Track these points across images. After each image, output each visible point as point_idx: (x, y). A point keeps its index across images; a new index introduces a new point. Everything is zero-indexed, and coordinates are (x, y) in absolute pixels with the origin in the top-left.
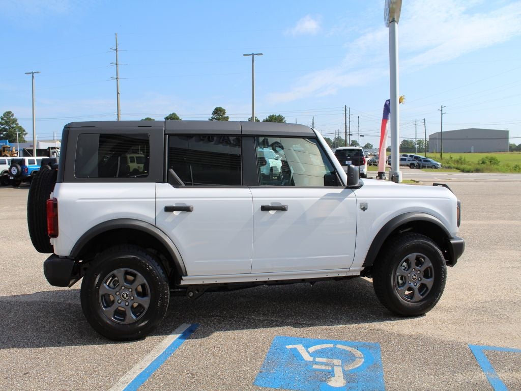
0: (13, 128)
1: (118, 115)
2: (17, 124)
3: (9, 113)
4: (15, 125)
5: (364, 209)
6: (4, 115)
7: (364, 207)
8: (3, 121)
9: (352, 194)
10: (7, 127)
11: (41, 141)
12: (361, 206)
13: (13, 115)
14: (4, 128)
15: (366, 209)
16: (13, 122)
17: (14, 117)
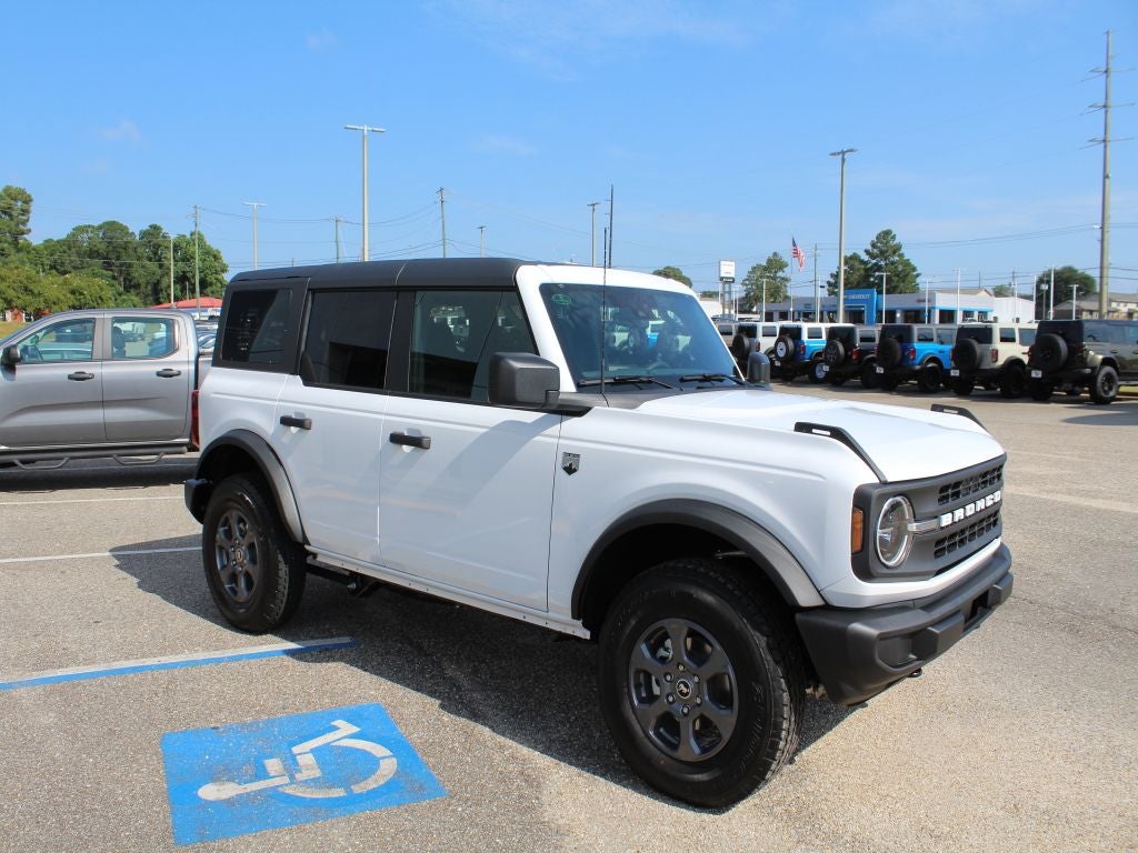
0: (893, 263)
1: (1102, 228)
2: (901, 256)
3: (887, 233)
4: (896, 258)
5: (570, 470)
6: (877, 238)
7: (571, 465)
8: (875, 251)
9: (555, 430)
10: (883, 263)
11: (943, 291)
12: (564, 461)
13: (894, 237)
14: (875, 264)
15: (575, 470)
16: (894, 253)
17: (896, 241)
